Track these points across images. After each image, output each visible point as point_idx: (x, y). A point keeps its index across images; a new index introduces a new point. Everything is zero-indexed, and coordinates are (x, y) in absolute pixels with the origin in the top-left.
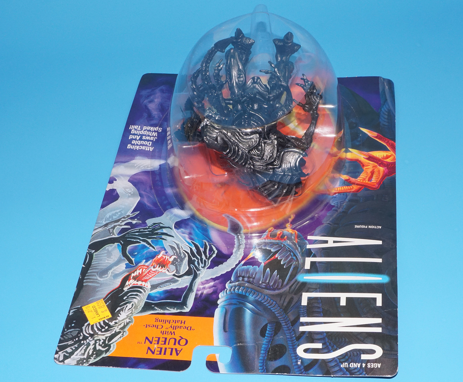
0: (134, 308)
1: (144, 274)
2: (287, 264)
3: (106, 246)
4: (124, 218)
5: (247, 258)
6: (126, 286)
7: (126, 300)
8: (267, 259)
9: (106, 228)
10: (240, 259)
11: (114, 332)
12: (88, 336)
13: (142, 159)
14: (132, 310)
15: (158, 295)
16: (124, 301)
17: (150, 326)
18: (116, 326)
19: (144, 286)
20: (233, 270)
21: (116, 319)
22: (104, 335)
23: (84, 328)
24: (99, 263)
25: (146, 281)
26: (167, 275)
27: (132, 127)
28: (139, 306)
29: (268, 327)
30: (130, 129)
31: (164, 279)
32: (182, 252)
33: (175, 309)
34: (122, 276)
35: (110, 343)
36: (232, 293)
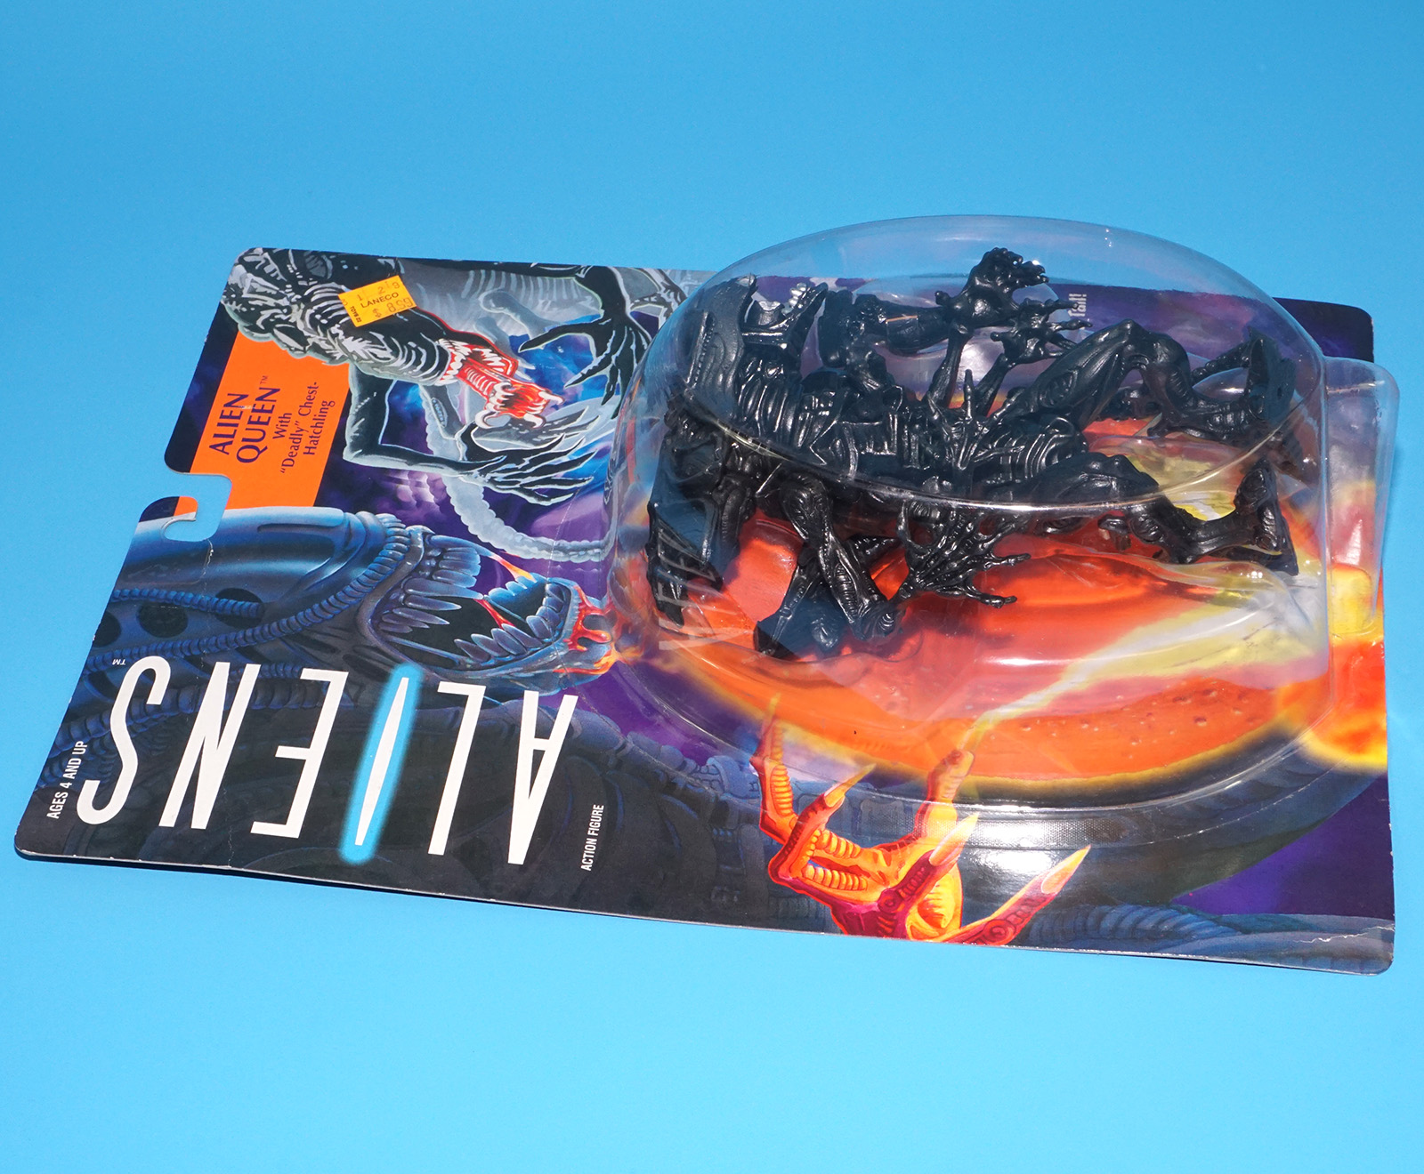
0: (376, 362)
1: (486, 371)
2: (467, 647)
3: (596, 295)
5: (508, 565)
6: (451, 343)
7: (405, 347)
8: (498, 606)
9: (663, 289)
10: (509, 552)
11: (306, 334)
12: (306, 294)
14: (370, 359)
15: (409, 401)
16: (404, 344)
17: (310, 393)
18: (326, 336)
19: (445, 374)
20: (474, 539)
21: (347, 335)
22: (303, 318)
23: (333, 284)
24: (537, 288)
25: (462, 374)
26: (473, 412)
28: (379, 370)
29: (247, 604)
31: (462, 408)
32: (555, 435)
33: (358, 435)
34: (487, 334)
35: (275, 331)
36: (387, 536)
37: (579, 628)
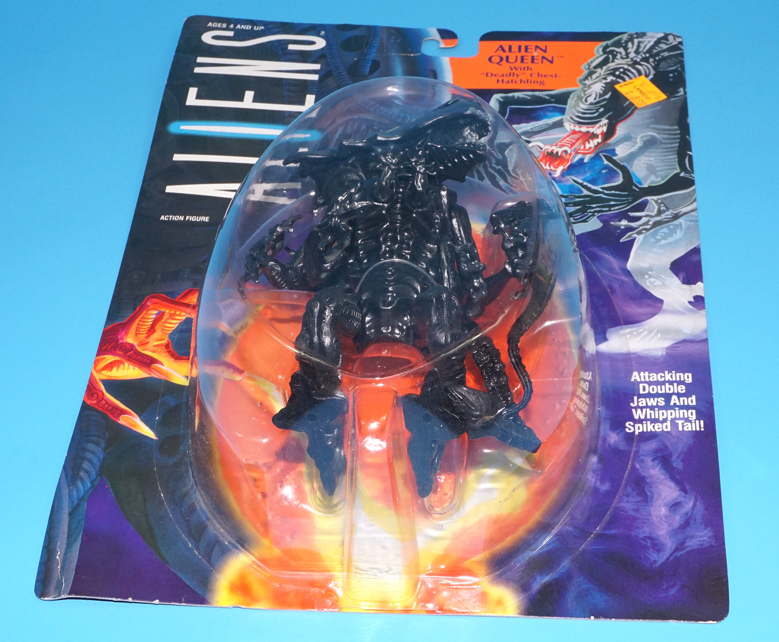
0: (582, 98)
1: (580, 142)
3: (662, 182)
4: (647, 230)
6: (605, 125)
7: (599, 107)
9: (675, 212)
11: (605, 68)
12: (642, 63)
13: (648, 350)
14: (585, 95)
15: (549, 114)
16: (602, 106)
17: (551, 75)
18: (603, 75)
19: (575, 126)
21: (606, 83)
22: (619, 64)
23: (653, 72)
24: (665, 156)
25: (574, 132)
26: (542, 141)
27: (698, 426)
28: (575, 99)
29: (368, 71)
30: (702, 422)
31: (544, 136)
33: (516, 97)
34: (616, 138)
35: (605, 55)
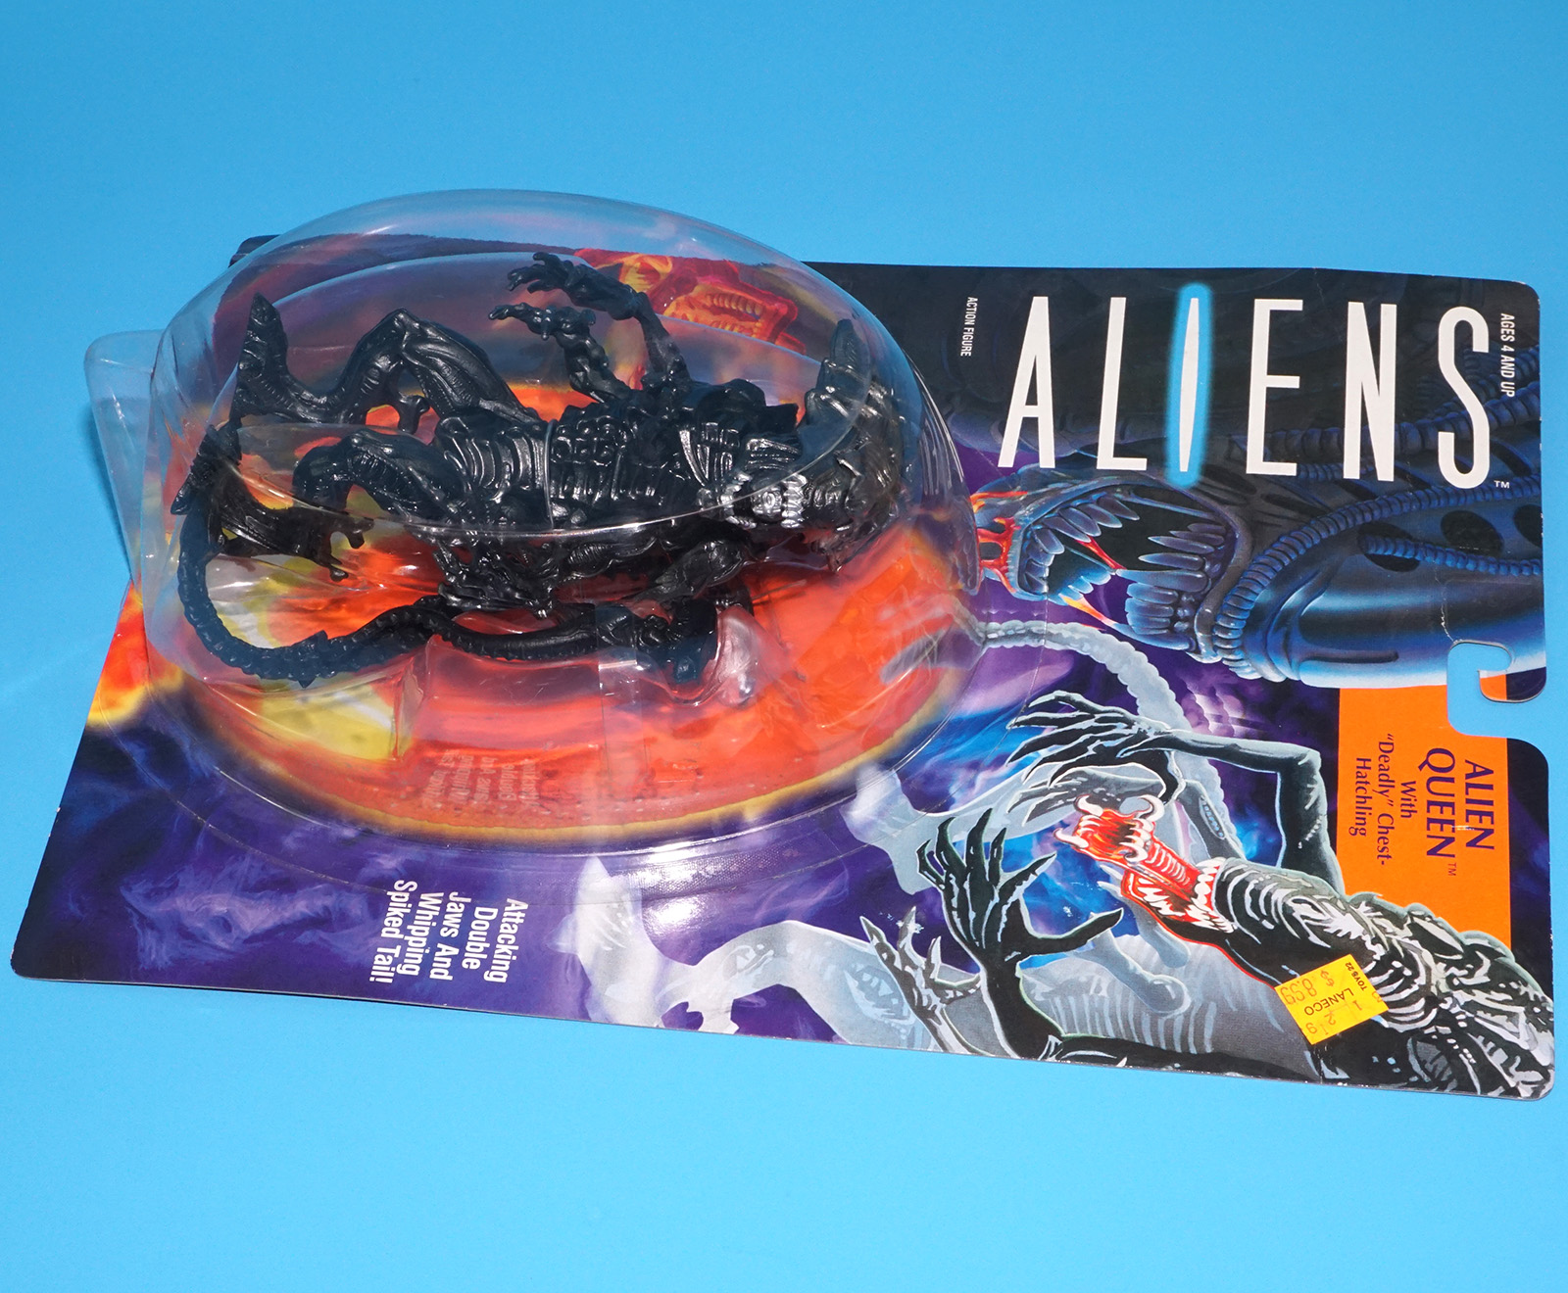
0: (1311, 896)
1: (1162, 879)
2: (1126, 513)
3: (1029, 1002)
4: (890, 961)
5: (1094, 613)
6: (1216, 926)
7: (1276, 920)
8: (1098, 563)
9: (937, 1012)
10: (1095, 630)
11: (1416, 943)
12: (1434, 1012)
13: (575, 928)
14: (1319, 901)
15: (1254, 837)
16: (1280, 927)
17: (1383, 849)
18: (1389, 940)
19: (1214, 875)
20: (1139, 646)
21: (1360, 942)
22: (1428, 969)
23: (1401, 1029)
24: (1113, 1017)
25: (1193, 874)
26: (1168, 818)
27: (382, 969)
28: (1304, 883)
29: (1380, 552)
30: (390, 981)
31: (1184, 825)
32: (1060, 785)
33: (1309, 786)
34: (1172, 940)
35: (1460, 949)
36: (1242, 648)
37: (1005, 544)
